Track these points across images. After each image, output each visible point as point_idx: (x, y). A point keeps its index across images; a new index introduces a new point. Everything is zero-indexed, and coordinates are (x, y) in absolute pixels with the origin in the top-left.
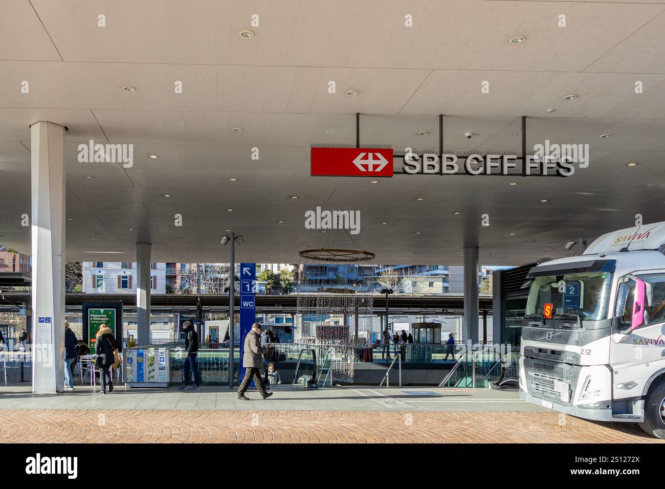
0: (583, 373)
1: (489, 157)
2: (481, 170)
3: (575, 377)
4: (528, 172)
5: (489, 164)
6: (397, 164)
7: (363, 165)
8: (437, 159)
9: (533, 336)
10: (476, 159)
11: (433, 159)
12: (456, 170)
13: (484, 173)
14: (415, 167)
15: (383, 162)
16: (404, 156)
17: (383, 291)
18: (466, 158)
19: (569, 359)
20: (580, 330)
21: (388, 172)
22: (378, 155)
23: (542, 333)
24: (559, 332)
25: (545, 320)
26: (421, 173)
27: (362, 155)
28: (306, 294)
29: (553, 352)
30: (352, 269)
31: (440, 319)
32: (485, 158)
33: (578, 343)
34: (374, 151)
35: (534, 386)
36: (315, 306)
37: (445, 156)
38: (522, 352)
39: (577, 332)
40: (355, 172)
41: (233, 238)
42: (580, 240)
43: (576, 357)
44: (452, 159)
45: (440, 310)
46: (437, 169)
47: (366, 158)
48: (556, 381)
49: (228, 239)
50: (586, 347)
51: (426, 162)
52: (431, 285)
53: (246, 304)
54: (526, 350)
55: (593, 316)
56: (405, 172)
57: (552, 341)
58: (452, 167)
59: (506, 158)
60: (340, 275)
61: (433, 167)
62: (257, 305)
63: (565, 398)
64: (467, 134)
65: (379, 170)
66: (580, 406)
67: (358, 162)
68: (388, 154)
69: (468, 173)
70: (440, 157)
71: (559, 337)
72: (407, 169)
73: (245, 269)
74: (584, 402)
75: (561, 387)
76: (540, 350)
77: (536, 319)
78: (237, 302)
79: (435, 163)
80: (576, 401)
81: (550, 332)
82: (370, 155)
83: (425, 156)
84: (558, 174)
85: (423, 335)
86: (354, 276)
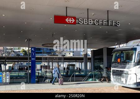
0: (129, 76)
1: (100, 20)
2: (98, 24)
3: (127, 77)
4: (109, 25)
5: (100, 22)
6: (77, 21)
7: (68, 21)
8: (87, 20)
9: (115, 67)
10: (97, 21)
11: (86, 20)
12: (92, 24)
13: (99, 25)
14: (81, 22)
15: (73, 21)
16: (79, 19)
17: (62, 56)
18: (94, 20)
19: (125, 72)
20: (128, 65)
21: (75, 23)
22: (72, 18)
23: (118, 66)
24: (123, 66)
25: (118, 63)
26: (83, 24)
27: (68, 18)
28: (44, 56)
29: (121, 71)
30: (48, 49)
31: (74, 63)
32: (99, 21)
33: (128, 68)
34: (71, 17)
35: (115, 80)
36: (47, 60)
37: (89, 20)
38: (112, 71)
39: (128, 66)
40: (66, 23)
41: (29, 40)
42: (119, 43)
43: (127, 72)
44: (91, 21)
45: (74, 61)
46: (87, 23)
47: (69, 19)
48: (122, 78)
49: (27, 40)
50: (130, 69)
51: (84, 21)
52: (70, 54)
53: (33, 59)
54: (113, 70)
55: (131, 62)
56: (79, 23)
57: (121, 68)
58: (91, 23)
59: (104, 21)
60: (44, 51)
61: (86, 22)
62: (36, 60)
63: (124, 82)
64: (93, 14)
65: (72, 22)
66: (129, 84)
67: (67, 20)
68: (75, 18)
69: (95, 24)
70: (88, 20)
71: (122, 67)
72: (80, 22)
73: (32, 49)
74: (130, 83)
75: (123, 80)
76: (117, 70)
77: (115, 63)
78: (30, 59)
79: (87, 21)
80: (127, 83)
81: (120, 66)
82: (70, 18)
83: (84, 19)
84: (116, 26)
85: (70, 68)
86: (48, 51)
